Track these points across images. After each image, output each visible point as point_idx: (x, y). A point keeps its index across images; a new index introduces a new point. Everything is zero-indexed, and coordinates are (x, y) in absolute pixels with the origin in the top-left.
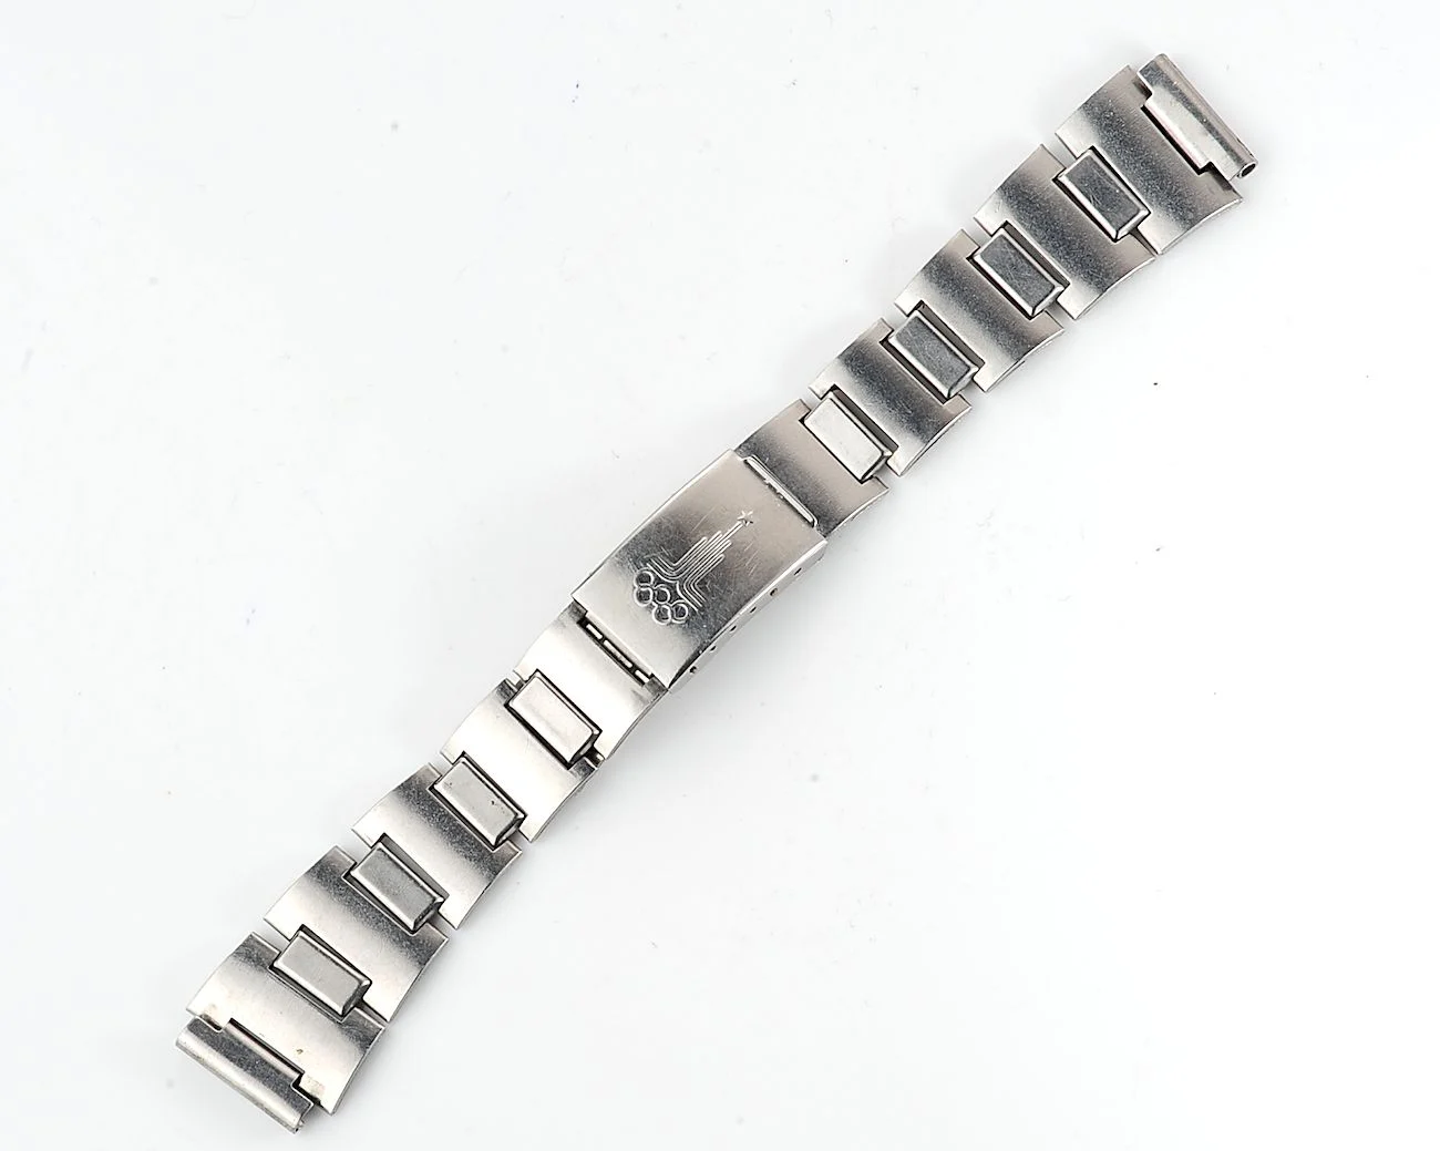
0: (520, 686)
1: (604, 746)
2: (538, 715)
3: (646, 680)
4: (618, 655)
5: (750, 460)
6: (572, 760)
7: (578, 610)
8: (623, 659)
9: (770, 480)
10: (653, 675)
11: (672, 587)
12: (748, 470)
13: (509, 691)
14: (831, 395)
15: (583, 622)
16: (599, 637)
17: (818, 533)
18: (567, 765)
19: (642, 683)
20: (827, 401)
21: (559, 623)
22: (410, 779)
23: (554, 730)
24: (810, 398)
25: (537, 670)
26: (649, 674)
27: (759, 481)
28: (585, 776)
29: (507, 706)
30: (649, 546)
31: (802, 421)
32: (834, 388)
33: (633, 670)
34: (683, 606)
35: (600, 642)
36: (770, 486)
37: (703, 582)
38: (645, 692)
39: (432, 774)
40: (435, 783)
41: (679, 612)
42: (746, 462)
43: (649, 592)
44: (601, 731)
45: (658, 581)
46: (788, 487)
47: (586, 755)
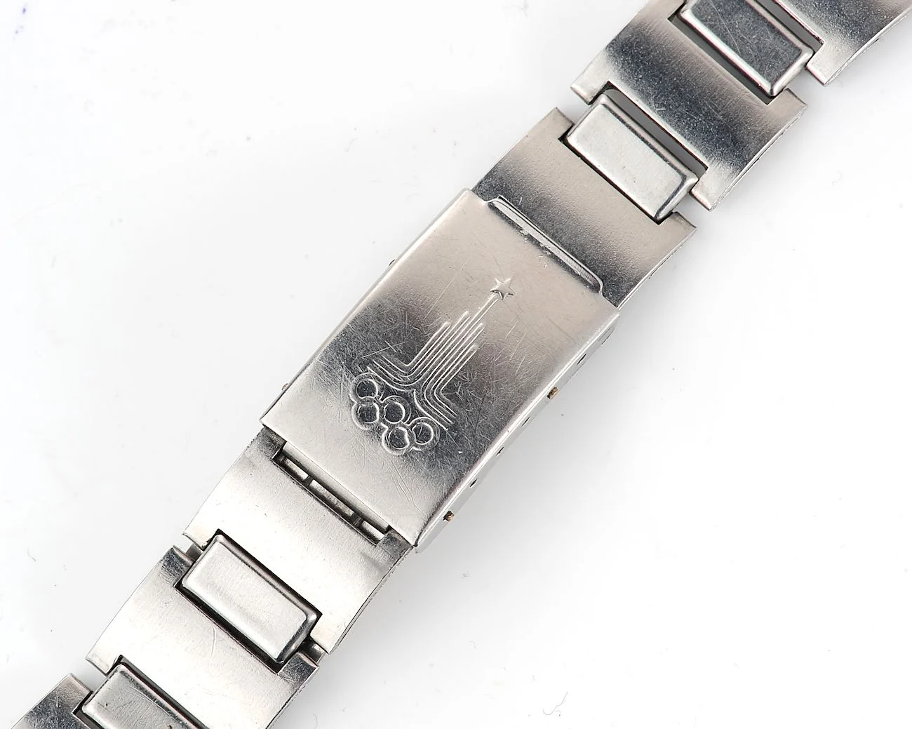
0: (194, 555)
1: (324, 635)
2: (228, 599)
3: (379, 535)
4: (334, 500)
5: (497, 202)
6: (280, 658)
7: (272, 441)
8: (341, 506)
9: (528, 229)
10: (390, 528)
11: (407, 398)
12: (496, 218)
13: (179, 565)
14: (603, 99)
15: (281, 457)
16: (304, 476)
17: (605, 301)
18: (274, 665)
19: (374, 540)
20: (599, 107)
21: (246, 462)
22: (45, 700)
23: (250, 618)
24: (573, 105)
25: (219, 532)
26: (385, 526)
27: (512, 231)
28: (303, 679)
29: (179, 587)
30: (368, 341)
31: (563, 139)
32: (609, 86)
33: (356, 520)
34: (426, 424)
35: (305, 484)
36: (531, 238)
37: (451, 388)
38: (379, 554)
39: (77, 691)
40: (83, 703)
41: (422, 434)
42: (492, 207)
43: (374, 408)
44: (319, 614)
45: (387, 391)
46: (554, 237)
47: (299, 649)
